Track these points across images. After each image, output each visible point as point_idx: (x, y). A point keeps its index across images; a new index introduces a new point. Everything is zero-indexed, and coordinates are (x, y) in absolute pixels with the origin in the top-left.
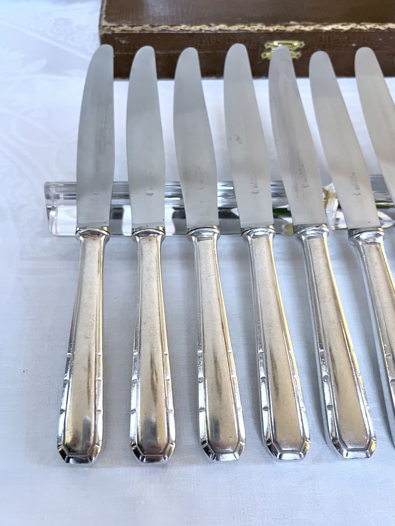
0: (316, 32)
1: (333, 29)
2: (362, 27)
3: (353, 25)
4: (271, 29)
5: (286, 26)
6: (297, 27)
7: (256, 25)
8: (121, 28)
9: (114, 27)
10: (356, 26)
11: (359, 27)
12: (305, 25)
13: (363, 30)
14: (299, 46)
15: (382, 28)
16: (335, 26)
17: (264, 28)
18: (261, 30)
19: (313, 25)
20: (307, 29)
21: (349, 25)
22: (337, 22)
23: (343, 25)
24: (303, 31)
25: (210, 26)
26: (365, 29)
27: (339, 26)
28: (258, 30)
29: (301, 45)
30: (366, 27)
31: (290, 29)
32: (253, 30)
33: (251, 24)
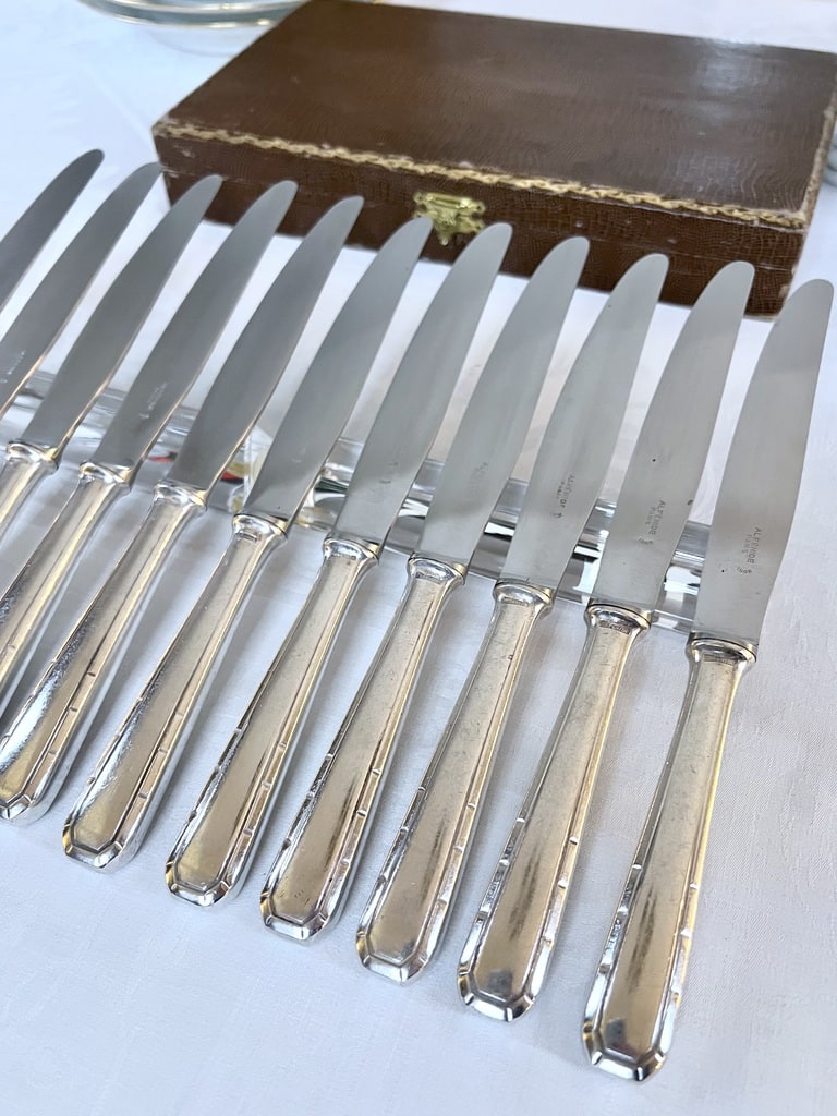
0: (502, 190)
1: (534, 187)
2: (591, 193)
3: (572, 186)
4: (421, 169)
5: (449, 168)
6: (469, 173)
7: (396, 159)
8: (183, 130)
9: (173, 126)
10: (580, 189)
11: (584, 191)
12: (484, 172)
13: (591, 198)
14: (475, 210)
15: (629, 199)
16: (537, 182)
17: (411, 166)
18: (405, 170)
19: (499, 174)
20: (485, 179)
21: (566, 183)
22: (544, 174)
23: (554, 183)
24: (478, 182)
25: (321, 148)
26: (596, 196)
27: (547, 185)
28: (400, 168)
29: (479, 208)
30: (598, 193)
31: (455, 175)
32: (389, 167)
33: (391, 156)
